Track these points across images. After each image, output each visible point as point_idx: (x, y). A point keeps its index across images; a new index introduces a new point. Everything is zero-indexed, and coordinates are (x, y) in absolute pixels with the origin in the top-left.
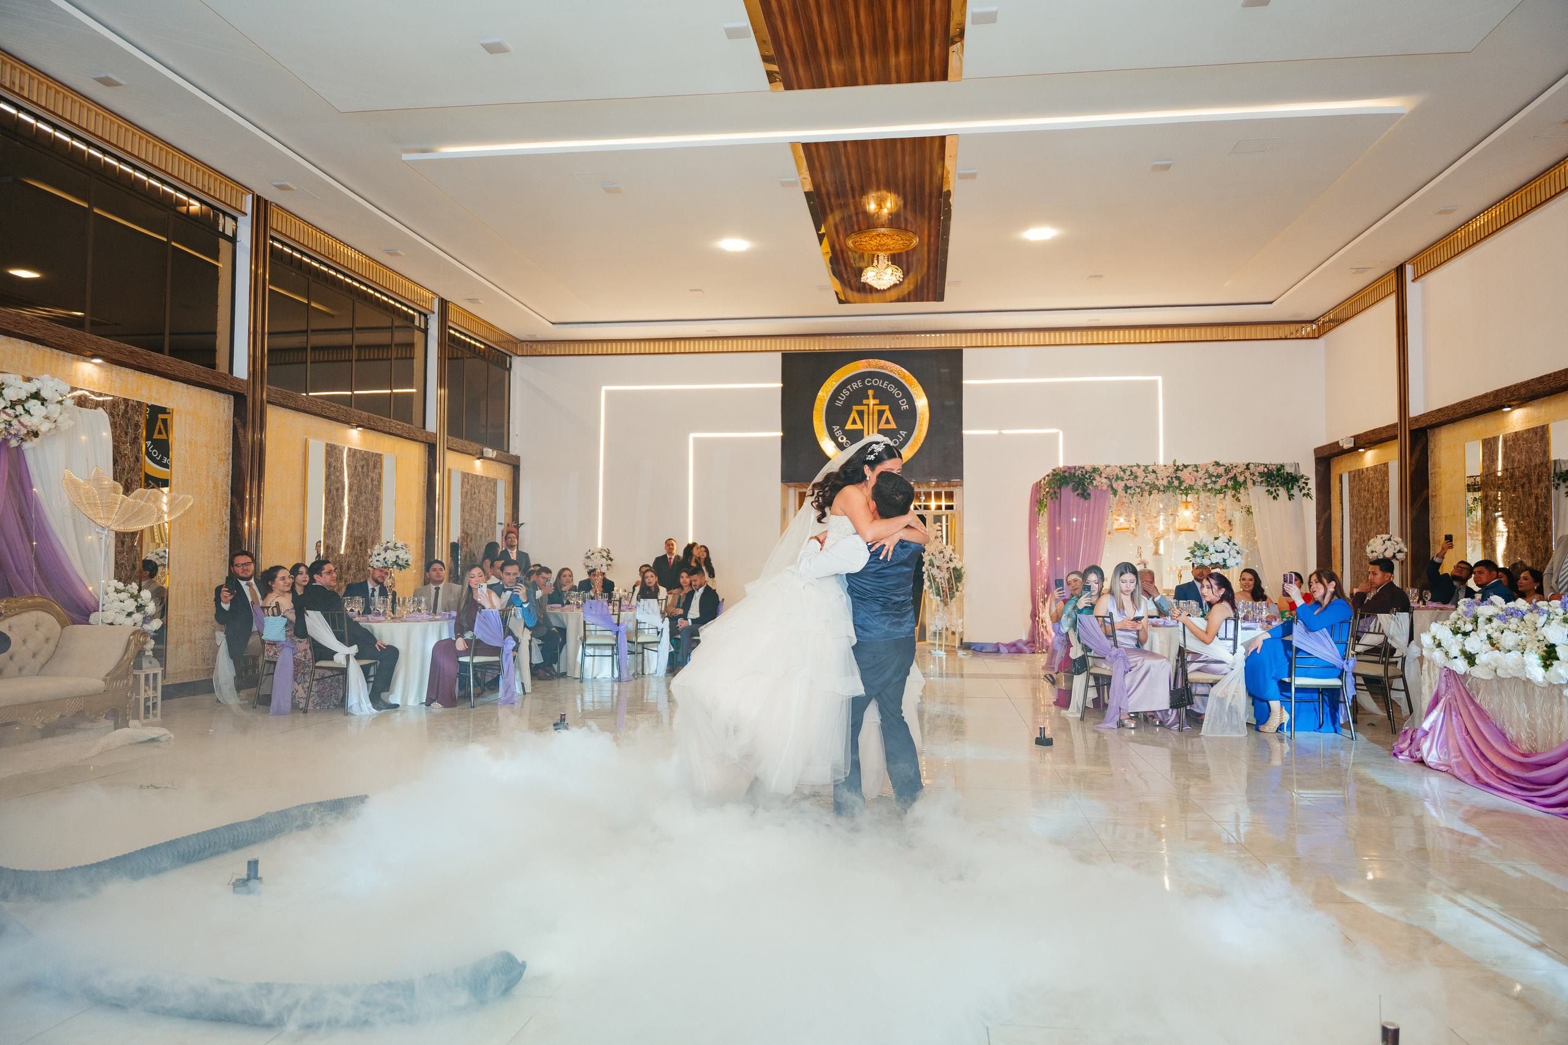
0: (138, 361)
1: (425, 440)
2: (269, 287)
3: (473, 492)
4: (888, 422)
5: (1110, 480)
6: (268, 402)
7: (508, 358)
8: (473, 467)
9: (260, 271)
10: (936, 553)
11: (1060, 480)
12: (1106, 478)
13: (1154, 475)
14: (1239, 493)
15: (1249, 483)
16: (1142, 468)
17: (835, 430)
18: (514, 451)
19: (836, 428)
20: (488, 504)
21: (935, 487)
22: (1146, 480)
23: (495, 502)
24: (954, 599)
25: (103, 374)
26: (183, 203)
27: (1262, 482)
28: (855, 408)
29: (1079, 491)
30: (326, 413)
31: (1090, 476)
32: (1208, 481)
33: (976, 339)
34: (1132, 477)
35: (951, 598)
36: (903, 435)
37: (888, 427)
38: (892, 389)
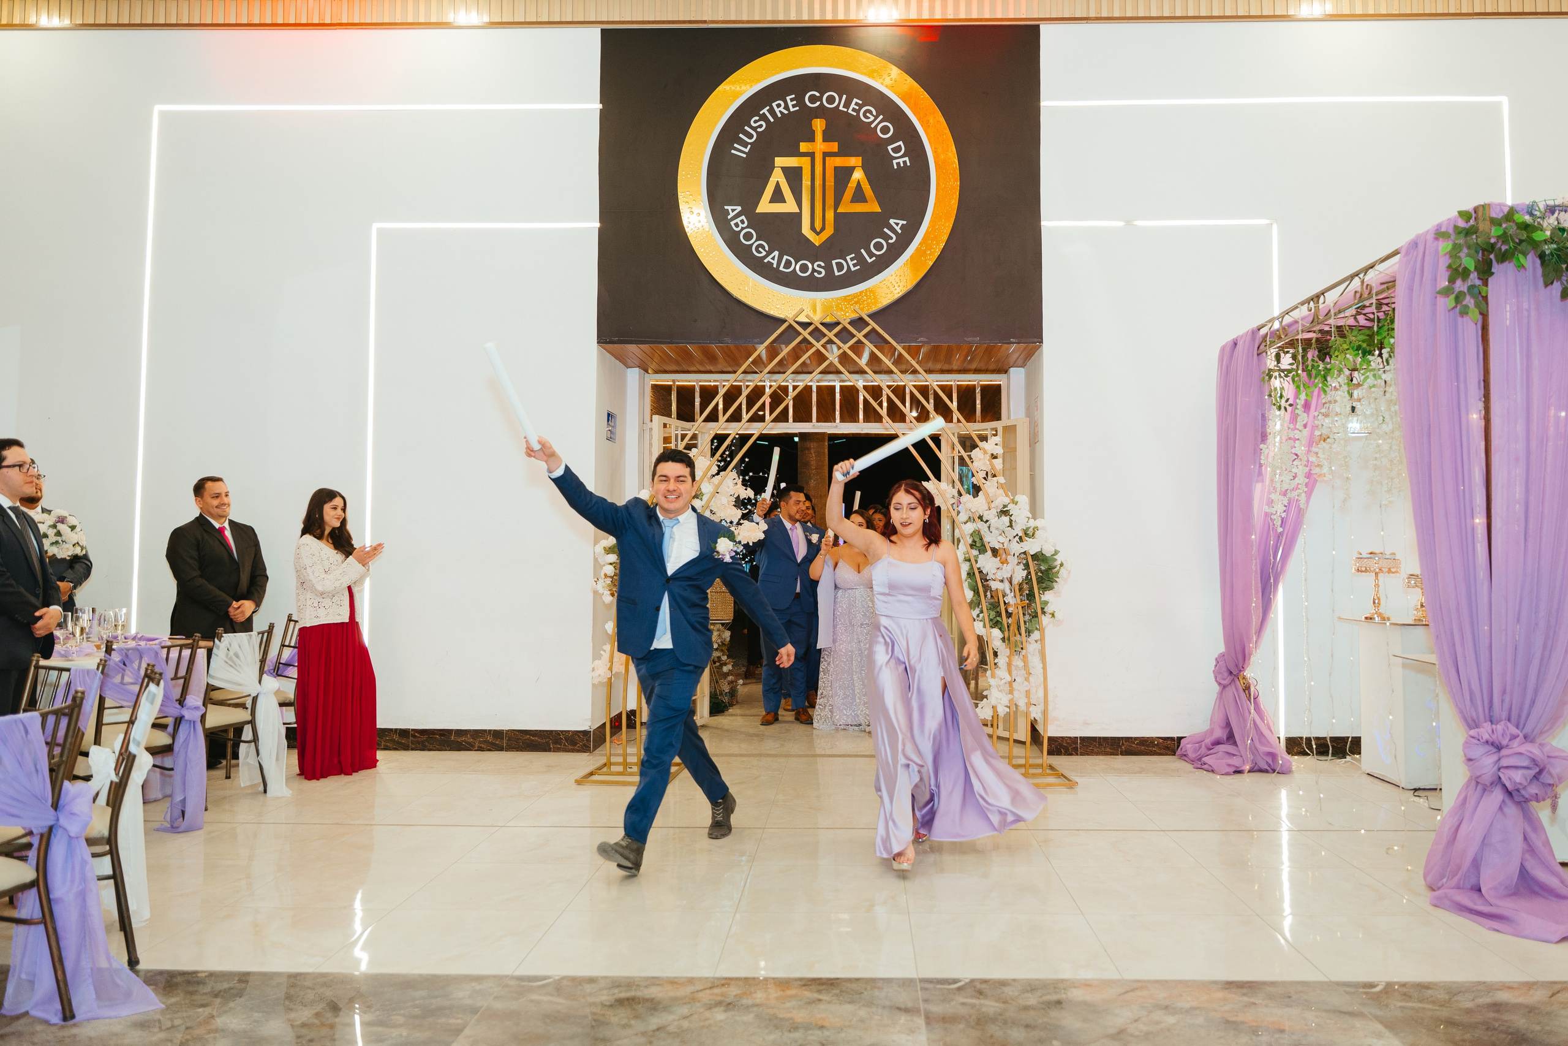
4: (859, 196)
17: (732, 214)
19: (733, 210)
24: (1036, 635)
28: (780, 162)
35: (1029, 633)
36: (898, 229)
37: (859, 208)
38: (871, 117)
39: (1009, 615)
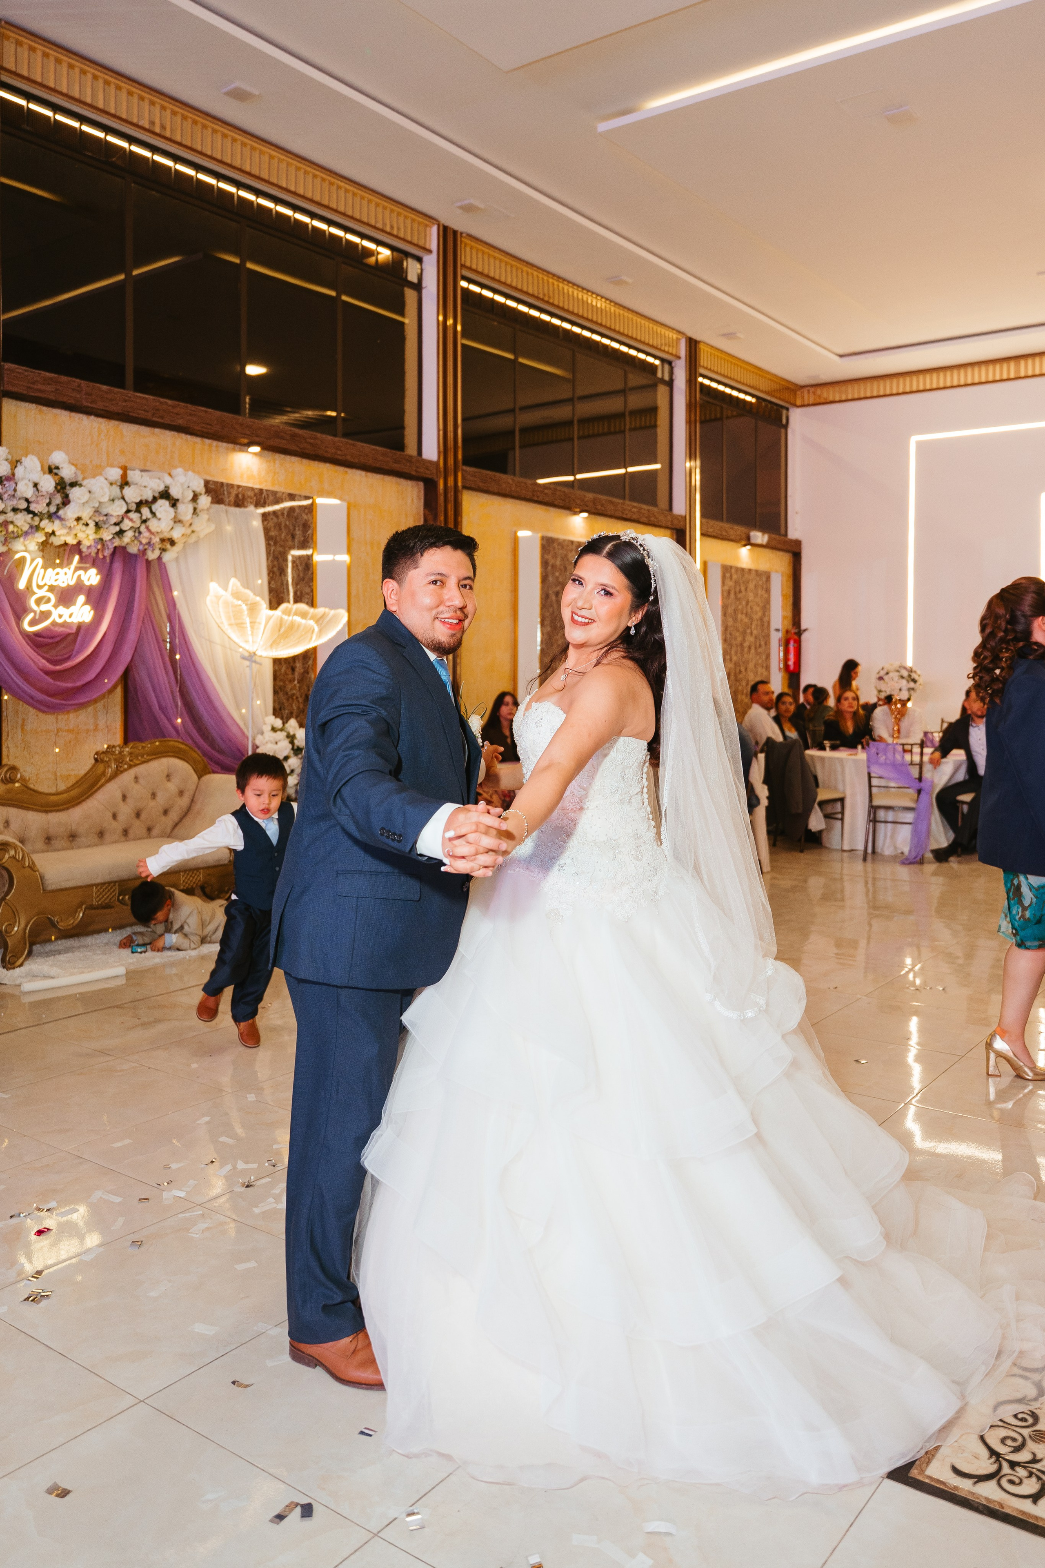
0: (301, 446)
1: (669, 525)
2: (461, 341)
3: (738, 590)
6: (465, 487)
7: (784, 412)
8: (737, 557)
9: (450, 322)
18: (794, 533)
20: (759, 606)
23: (768, 601)
25: (264, 466)
26: (369, 253)
30: (538, 497)
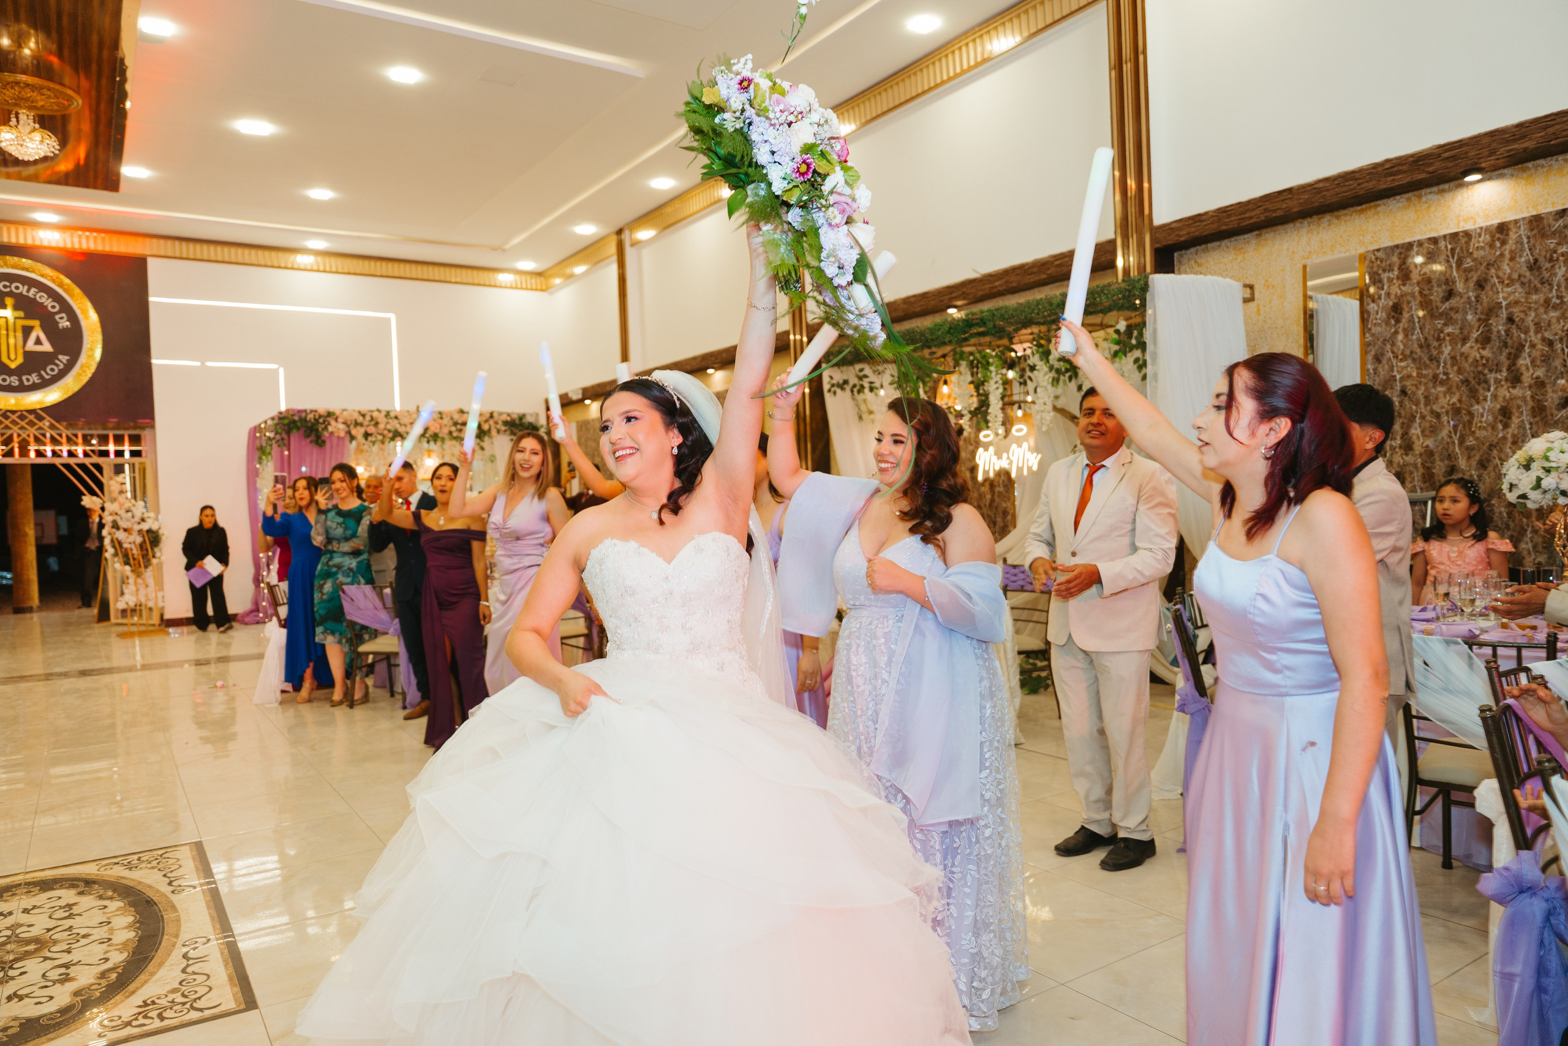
4: (38, 342)
5: (348, 426)
10: (122, 513)
11: (288, 425)
12: (344, 423)
13: (396, 421)
14: (483, 441)
15: (494, 432)
16: (384, 413)
21: (113, 429)
22: (389, 427)
24: (150, 568)
27: (505, 431)
29: (313, 437)
31: (324, 421)
32: (453, 429)
33: (168, 247)
34: (373, 423)
35: (146, 567)
36: (65, 361)
37: (39, 348)
38: (43, 298)
39: (134, 559)
